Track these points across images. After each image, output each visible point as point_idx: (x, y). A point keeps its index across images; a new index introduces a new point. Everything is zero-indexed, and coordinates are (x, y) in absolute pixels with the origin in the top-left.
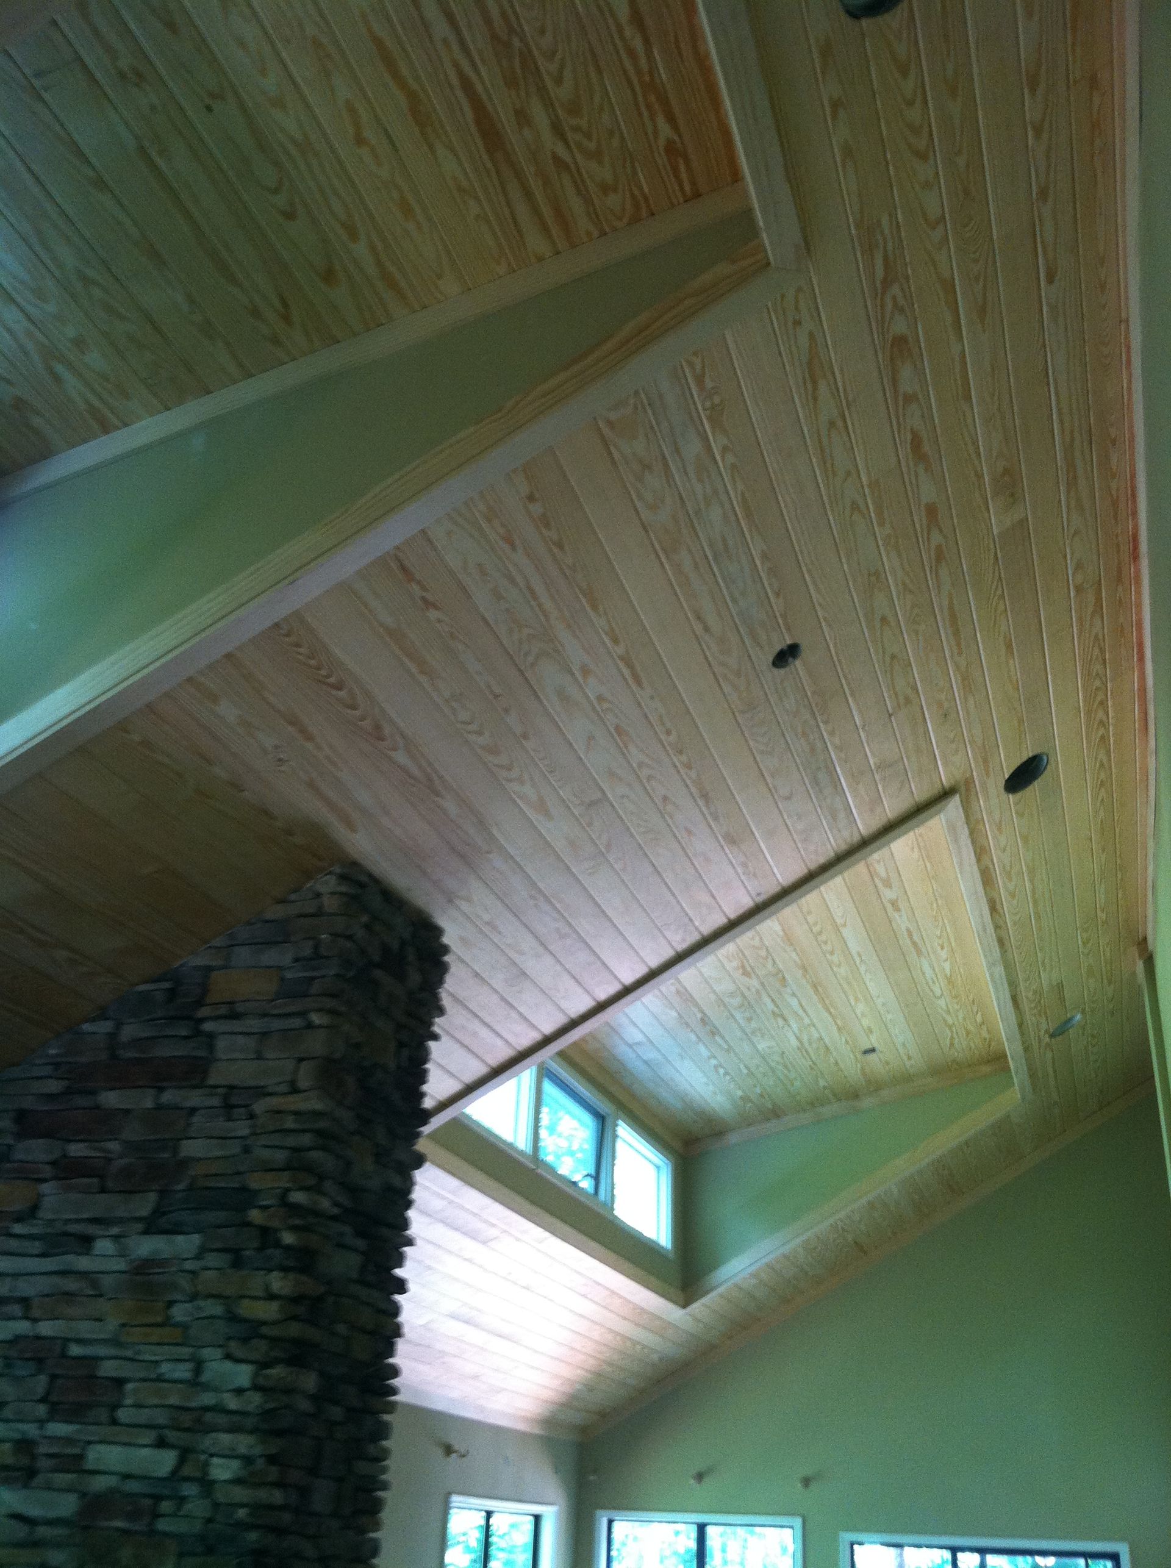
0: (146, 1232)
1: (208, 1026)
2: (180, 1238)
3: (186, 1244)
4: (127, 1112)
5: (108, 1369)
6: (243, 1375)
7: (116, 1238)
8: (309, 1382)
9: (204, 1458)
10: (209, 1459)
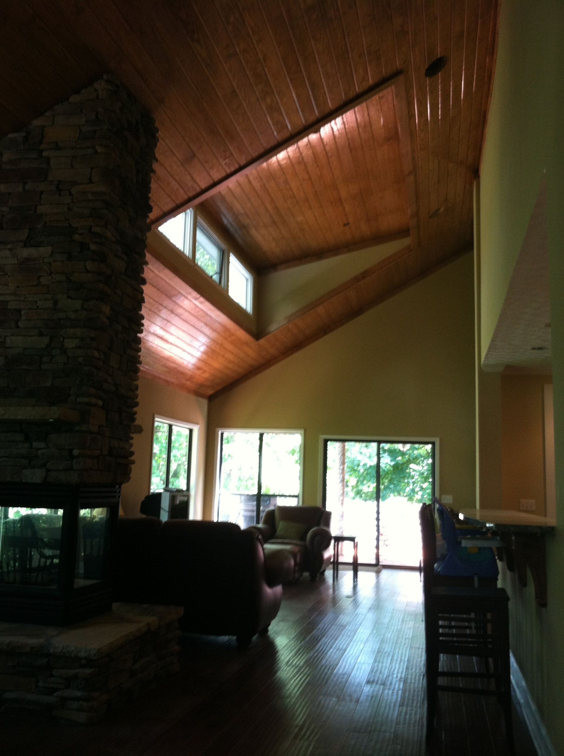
0: (25, 246)
1: (45, 154)
2: (42, 249)
3: (45, 251)
4: (9, 194)
5: (13, 305)
6: (77, 304)
7: (10, 249)
8: (107, 310)
9: (62, 339)
10: (64, 339)
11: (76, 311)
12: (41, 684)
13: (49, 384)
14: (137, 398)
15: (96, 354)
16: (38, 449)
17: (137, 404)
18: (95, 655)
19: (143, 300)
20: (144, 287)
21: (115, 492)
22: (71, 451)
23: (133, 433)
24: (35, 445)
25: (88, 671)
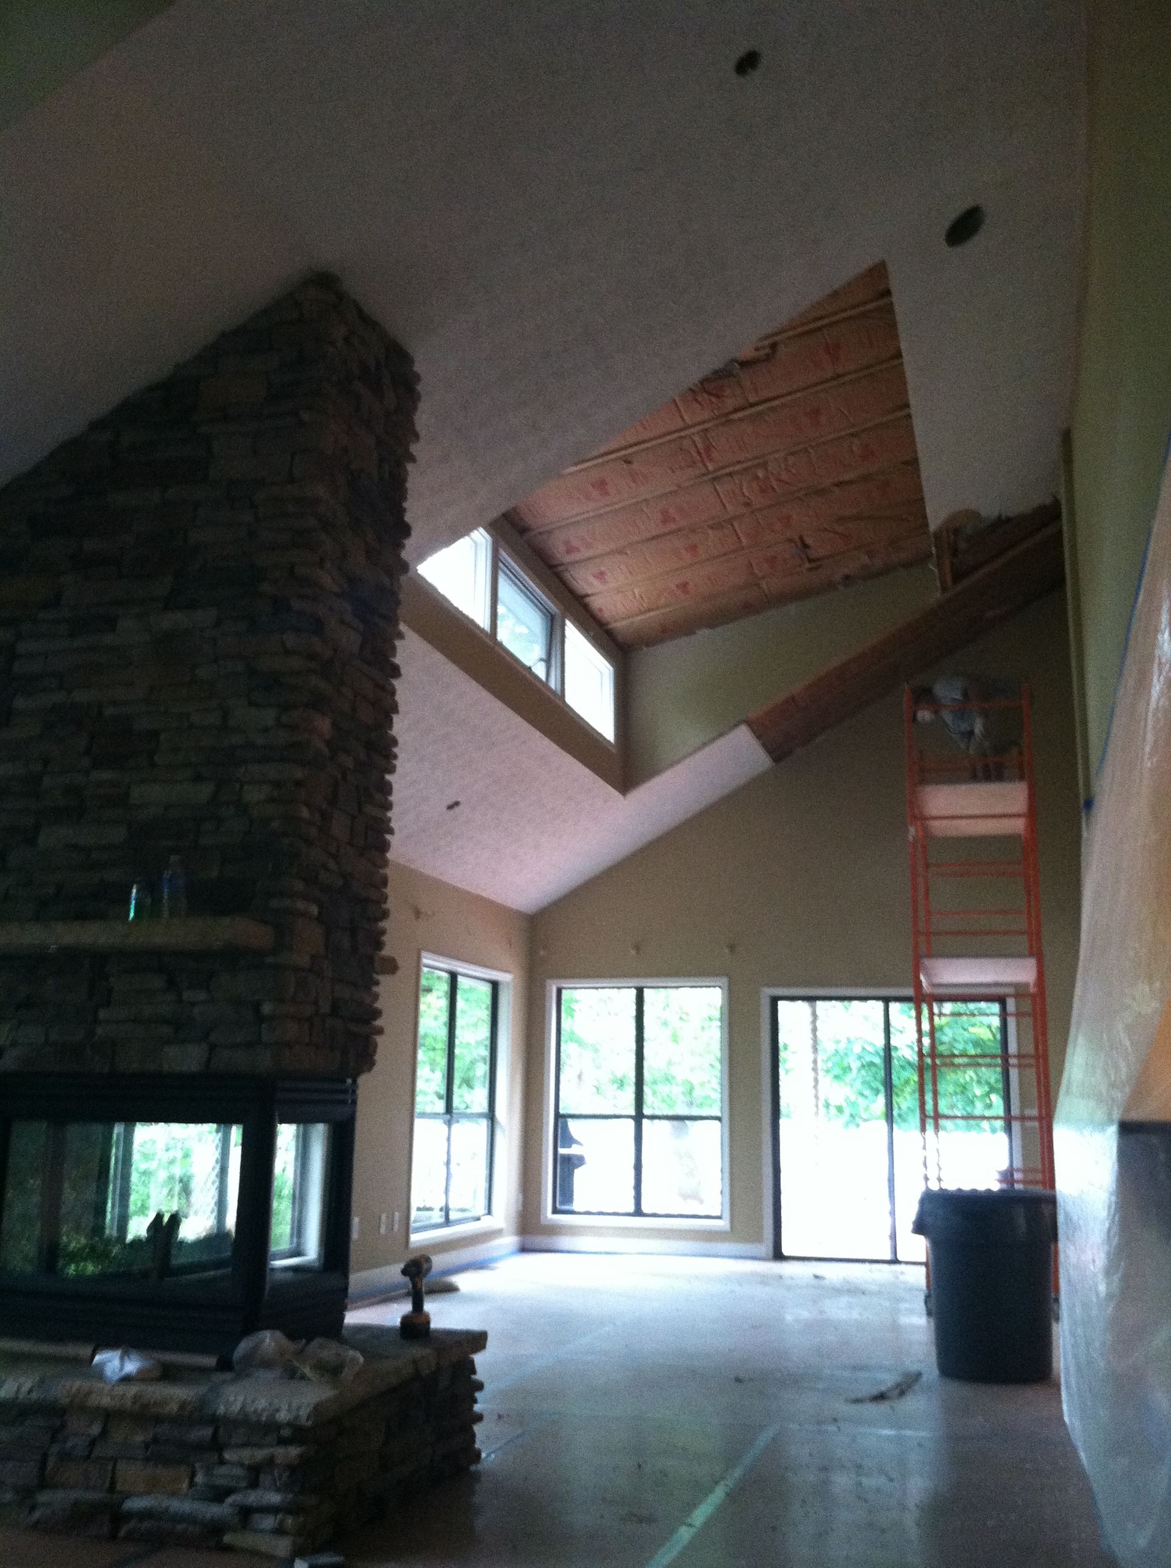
0: (166, 609)
2: (198, 613)
3: (204, 616)
5: (143, 724)
7: (138, 616)
8: (324, 725)
9: (238, 786)
10: (242, 786)
11: (266, 730)
12: (199, 1478)
13: (215, 874)
14: (385, 902)
15: (305, 813)
16: (193, 1004)
17: (385, 914)
18: (308, 1419)
19: (395, 709)
20: (396, 683)
21: (345, 1092)
22: (257, 1007)
23: (377, 973)
24: (187, 995)
25: (294, 1451)
